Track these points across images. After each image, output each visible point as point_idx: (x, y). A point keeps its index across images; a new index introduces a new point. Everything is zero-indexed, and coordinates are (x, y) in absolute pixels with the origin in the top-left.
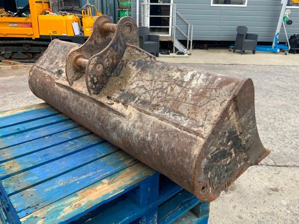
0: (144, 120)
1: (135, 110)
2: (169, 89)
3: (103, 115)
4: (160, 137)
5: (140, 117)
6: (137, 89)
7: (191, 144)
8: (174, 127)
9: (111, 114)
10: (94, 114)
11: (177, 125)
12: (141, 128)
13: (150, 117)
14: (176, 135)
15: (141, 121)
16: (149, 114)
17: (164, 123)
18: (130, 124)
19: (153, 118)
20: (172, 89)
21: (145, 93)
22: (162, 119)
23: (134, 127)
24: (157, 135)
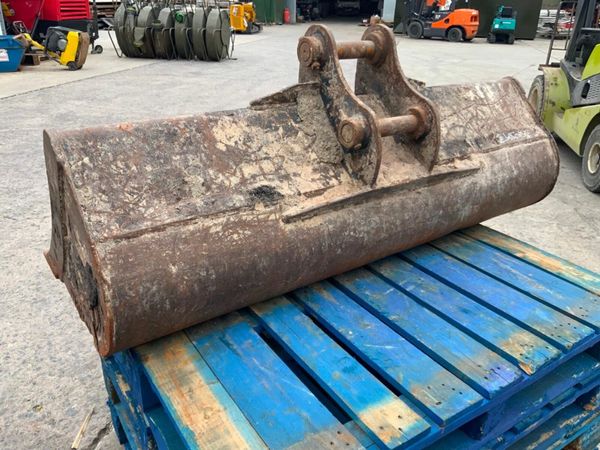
0: (498, 158)
1: (480, 155)
2: (479, 112)
3: (444, 195)
4: (523, 163)
5: (493, 158)
6: (452, 132)
7: (544, 148)
8: (525, 145)
9: (456, 182)
10: (427, 205)
11: (525, 141)
12: (503, 169)
13: (500, 151)
14: (531, 150)
15: (497, 161)
16: (498, 148)
17: (516, 147)
18: (488, 174)
19: (505, 150)
20: (483, 113)
21: (465, 131)
22: (512, 144)
23: (495, 174)
24: (519, 163)
